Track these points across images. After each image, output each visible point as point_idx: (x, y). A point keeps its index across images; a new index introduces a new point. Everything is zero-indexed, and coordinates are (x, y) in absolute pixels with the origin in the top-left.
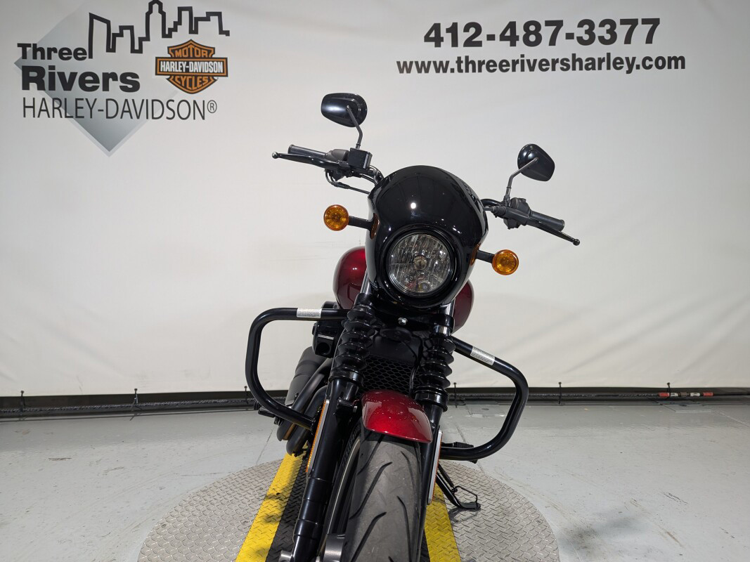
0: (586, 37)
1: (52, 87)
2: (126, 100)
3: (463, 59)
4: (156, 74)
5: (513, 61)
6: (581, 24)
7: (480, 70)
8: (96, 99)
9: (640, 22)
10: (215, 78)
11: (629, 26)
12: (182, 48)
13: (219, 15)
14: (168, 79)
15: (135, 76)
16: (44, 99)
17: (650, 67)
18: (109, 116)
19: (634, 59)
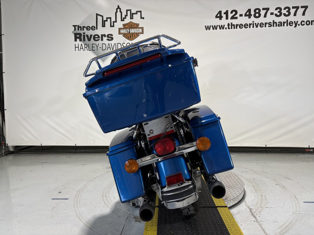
0: (278, 14)
1: (84, 40)
2: (109, 44)
3: (230, 24)
4: (119, 34)
5: (250, 24)
6: (276, 9)
7: (237, 28)
8: (99, 44)
9: (300, 7)
10: (139, 34)
11: (296, 9)
12: (128, 25)
13: (141, 12)
14: (123, 36)
15: (112, 35)
16: (82, 44)
17: (304, 24)
18: (103, 49)
19: (297, 22)
